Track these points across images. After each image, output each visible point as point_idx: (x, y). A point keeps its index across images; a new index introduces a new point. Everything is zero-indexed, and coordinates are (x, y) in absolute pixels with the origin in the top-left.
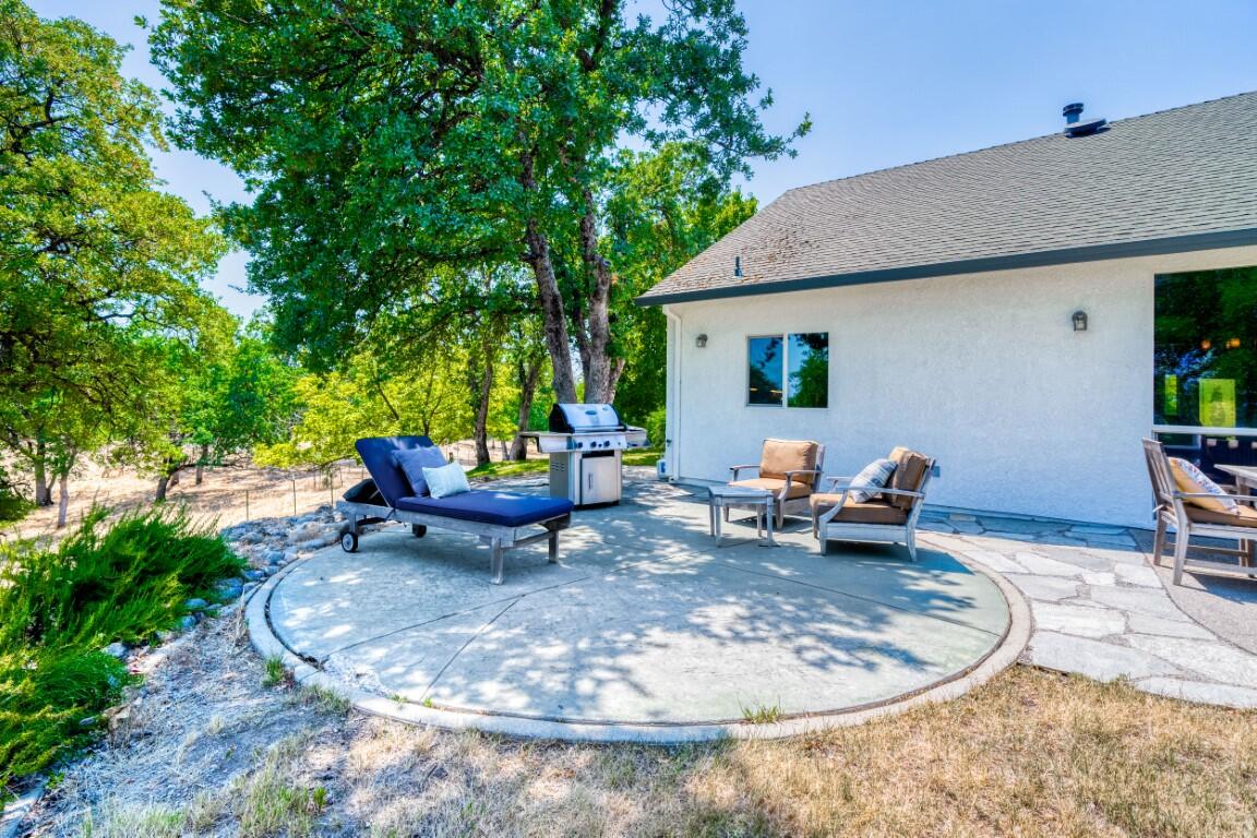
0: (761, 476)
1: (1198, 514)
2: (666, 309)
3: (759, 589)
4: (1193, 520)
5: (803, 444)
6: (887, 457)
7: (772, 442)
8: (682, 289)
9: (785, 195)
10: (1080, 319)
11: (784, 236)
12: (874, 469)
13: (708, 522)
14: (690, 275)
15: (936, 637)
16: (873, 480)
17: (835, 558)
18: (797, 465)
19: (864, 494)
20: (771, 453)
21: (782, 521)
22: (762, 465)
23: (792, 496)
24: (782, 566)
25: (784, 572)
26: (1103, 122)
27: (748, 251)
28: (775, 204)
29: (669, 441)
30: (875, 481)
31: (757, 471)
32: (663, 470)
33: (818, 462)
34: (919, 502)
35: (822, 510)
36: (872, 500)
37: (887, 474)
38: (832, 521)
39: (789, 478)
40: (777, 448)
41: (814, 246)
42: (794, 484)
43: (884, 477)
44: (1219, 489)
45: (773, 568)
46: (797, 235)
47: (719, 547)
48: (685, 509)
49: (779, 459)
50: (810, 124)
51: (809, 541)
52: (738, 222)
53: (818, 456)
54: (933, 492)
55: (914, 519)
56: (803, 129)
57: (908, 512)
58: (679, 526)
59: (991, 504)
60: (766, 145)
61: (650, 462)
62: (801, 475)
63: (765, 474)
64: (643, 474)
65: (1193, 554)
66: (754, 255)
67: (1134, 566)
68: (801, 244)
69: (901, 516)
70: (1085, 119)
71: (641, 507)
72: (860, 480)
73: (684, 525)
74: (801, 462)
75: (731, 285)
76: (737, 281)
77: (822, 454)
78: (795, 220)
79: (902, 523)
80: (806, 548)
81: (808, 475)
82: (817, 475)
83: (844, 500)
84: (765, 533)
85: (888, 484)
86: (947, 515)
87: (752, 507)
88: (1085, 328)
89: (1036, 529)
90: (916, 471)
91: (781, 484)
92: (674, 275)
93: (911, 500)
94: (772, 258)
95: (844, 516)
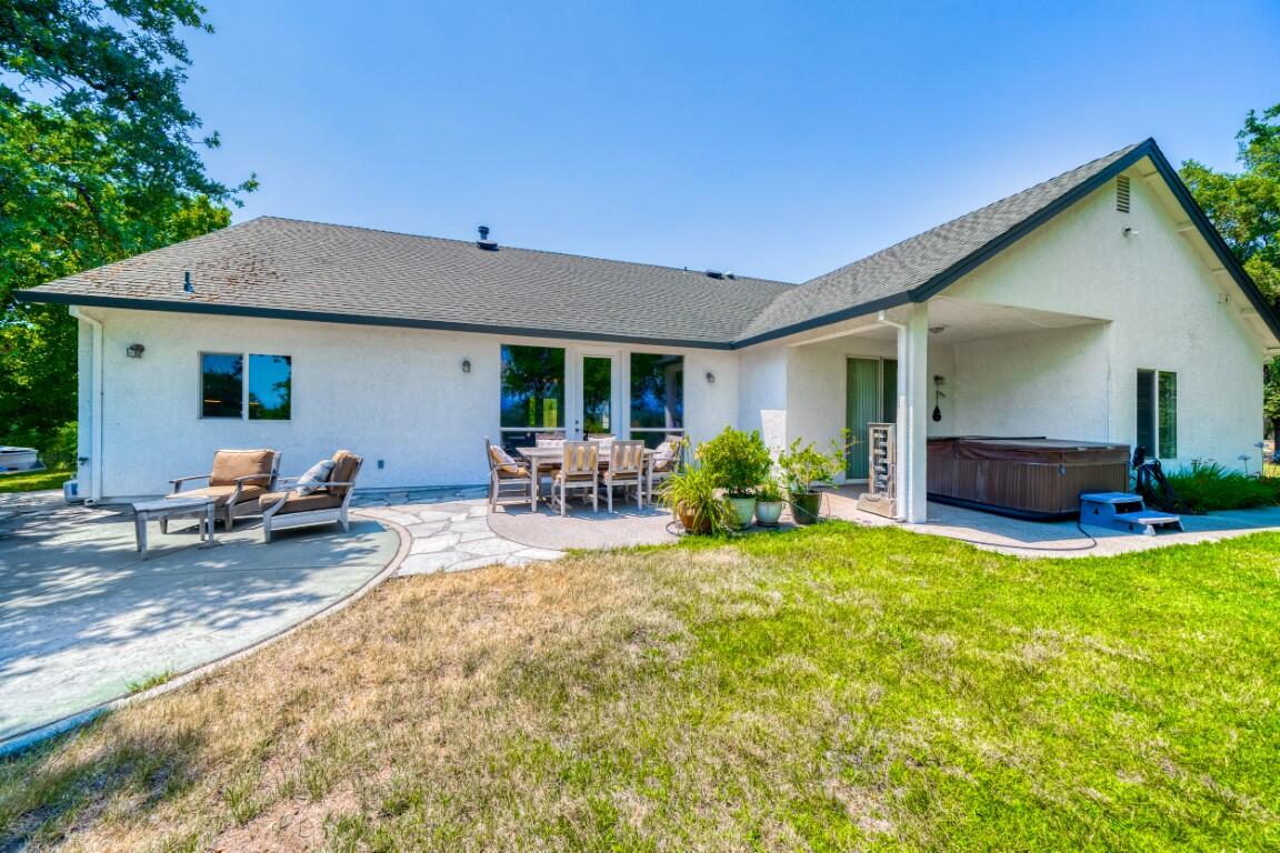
0: (212, 485)
1: (504, 475)
2: (74, 311)
3: (185, 586)
4: (501, 478)
5: (258, 453)
6: (331, 458)
7: (224, 453)
8: (102, 292)
9: (259, 219)
10: (466, 364)
11: (251, 261)
12: (316, 469)
13: (134, 539)
14: (116, 276)
15: (339, 578)
16: (315, 478)
17: (279, 543)
18: (253, 471)
19: (307, 489)
20: (223, 463)
21: (231, 522)
22: (213, 474)
23: (243, 499)
24: (219, 561)
25: (220, 565)
26: (495, 245)
27: (205, 266)
28: (247, 225)
29: (84, 460)
30: (318, 478)
31: (207, 481)
32: (75, 492)
33: (274, 466)
34: (351, 489)
35: (267, 506)
36: (316, 493)
37: (327, 471)
38: (277, 514)
39: (240, 484)
40: (230, 457)
41: (281, 279)
42: (245, 488)
43: (325, 474)
44: (512, 460)
45: (209, 564)
46: (266, 263)
47: (146, 559)
48: (104, 530)
49: (232, 468)
50: (256, 184)
51: (257, 534)
52: (205, 227)
53: (274, 461)
54: (362, 480)
55: (346, 502)
56: (250, 186)
57: (343, 497)
58: (90, 550)
59: (418, 483)
60: (207, 186)
61: (56, 485)
62: (255, 479)
63: (215, 483)
64: (40, 500)
65: (500, 495)
66: (211, 272)
67: (480, 507)
68: (268, 274)
69: (337, 500)
70: (490, 240)
71: (27, 540)
72: (305, 479)
73: (99, 547)
74: (256, 468)
75: (176, 299)
76: (184, 297)
77: (279, 460)
78: (265, 249)
79: (339, 506)
80: (252, 541)
81: (263, 479)
82: (273, 478)
83: (287, 496)
84: (207, 537)
85: (328, 480)
86: (387, 494)
87: (195, 515)
88: (469, 371)
89: (439, 494)
90: (349, 467)
91: (231, 490)
92: (93, 272)
93: (345, 489)
94: (232, 280)
95: (288, 508)
